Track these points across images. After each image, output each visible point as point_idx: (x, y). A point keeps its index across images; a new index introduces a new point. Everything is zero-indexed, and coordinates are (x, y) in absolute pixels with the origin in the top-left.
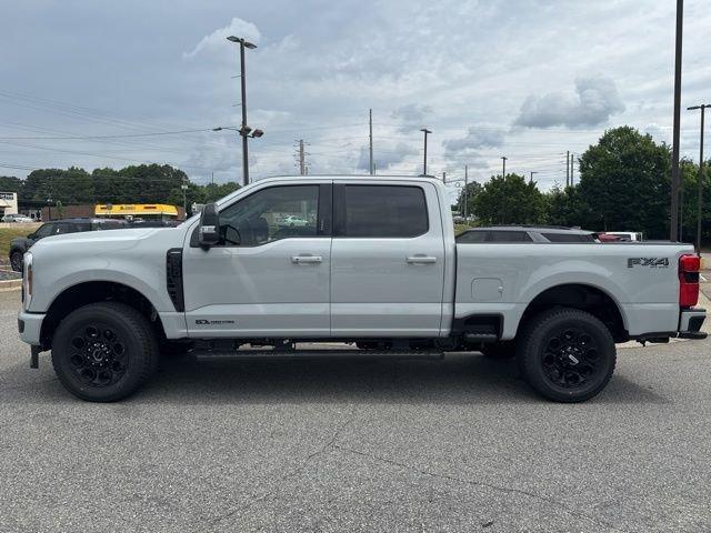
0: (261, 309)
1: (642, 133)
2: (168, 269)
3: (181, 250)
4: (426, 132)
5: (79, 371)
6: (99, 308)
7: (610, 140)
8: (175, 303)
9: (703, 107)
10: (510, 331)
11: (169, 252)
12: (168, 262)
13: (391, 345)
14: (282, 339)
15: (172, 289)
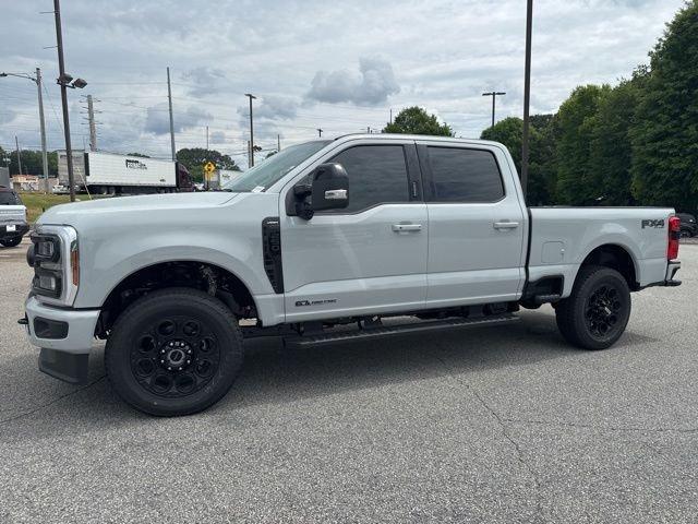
0: (362, 284)
1: (429, 114)
2: (264, 242)
3: (278, 219)
4: (251, 97)
5: (148, 381)
6: (181, 296)
7: (404, 118)
8: (273, 284)
9: (494, 94)
10: (567, 290)
11: (265, 222)
12: (264, 234)
13: (468, 313)
14: (373, 316)
15: (271, 267)
